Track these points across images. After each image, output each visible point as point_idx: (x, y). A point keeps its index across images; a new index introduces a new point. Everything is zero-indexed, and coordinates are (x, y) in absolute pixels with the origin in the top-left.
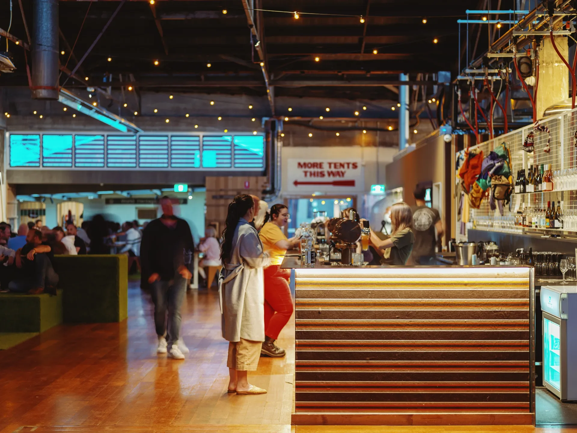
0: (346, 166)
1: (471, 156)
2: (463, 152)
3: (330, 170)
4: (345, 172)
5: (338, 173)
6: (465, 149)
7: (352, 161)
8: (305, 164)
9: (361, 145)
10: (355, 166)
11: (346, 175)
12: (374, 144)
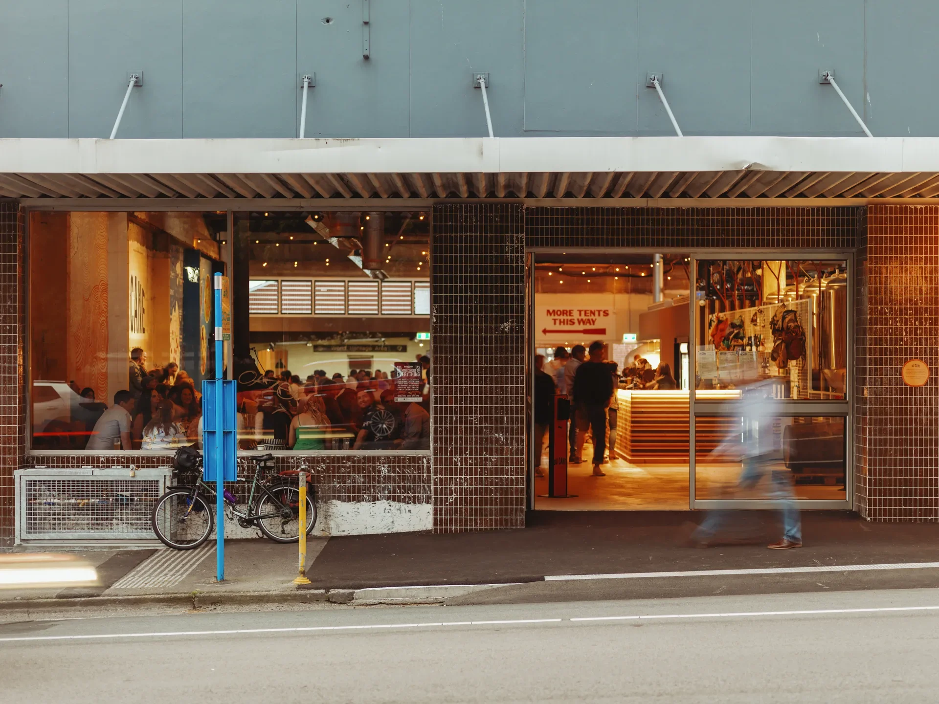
0: (597, 313)
1: (720, 322)
2: (714, 315)
3: (580, 318)
4: (596, 320)
5: (589, 321)
6: (716, 314)
7: (603, 308)
8: (554, 311)
9: (613, 293)
10: (606, 313)
11: (596, 323)
12: (627, 291)
